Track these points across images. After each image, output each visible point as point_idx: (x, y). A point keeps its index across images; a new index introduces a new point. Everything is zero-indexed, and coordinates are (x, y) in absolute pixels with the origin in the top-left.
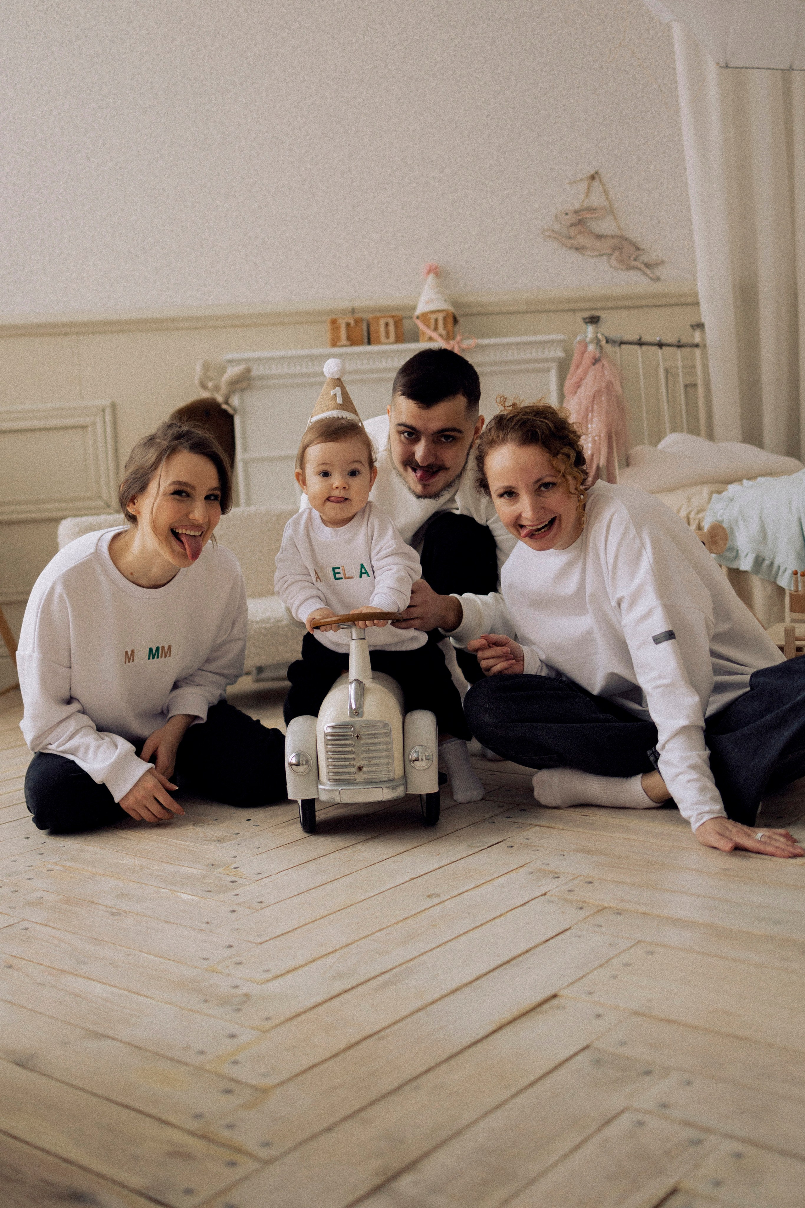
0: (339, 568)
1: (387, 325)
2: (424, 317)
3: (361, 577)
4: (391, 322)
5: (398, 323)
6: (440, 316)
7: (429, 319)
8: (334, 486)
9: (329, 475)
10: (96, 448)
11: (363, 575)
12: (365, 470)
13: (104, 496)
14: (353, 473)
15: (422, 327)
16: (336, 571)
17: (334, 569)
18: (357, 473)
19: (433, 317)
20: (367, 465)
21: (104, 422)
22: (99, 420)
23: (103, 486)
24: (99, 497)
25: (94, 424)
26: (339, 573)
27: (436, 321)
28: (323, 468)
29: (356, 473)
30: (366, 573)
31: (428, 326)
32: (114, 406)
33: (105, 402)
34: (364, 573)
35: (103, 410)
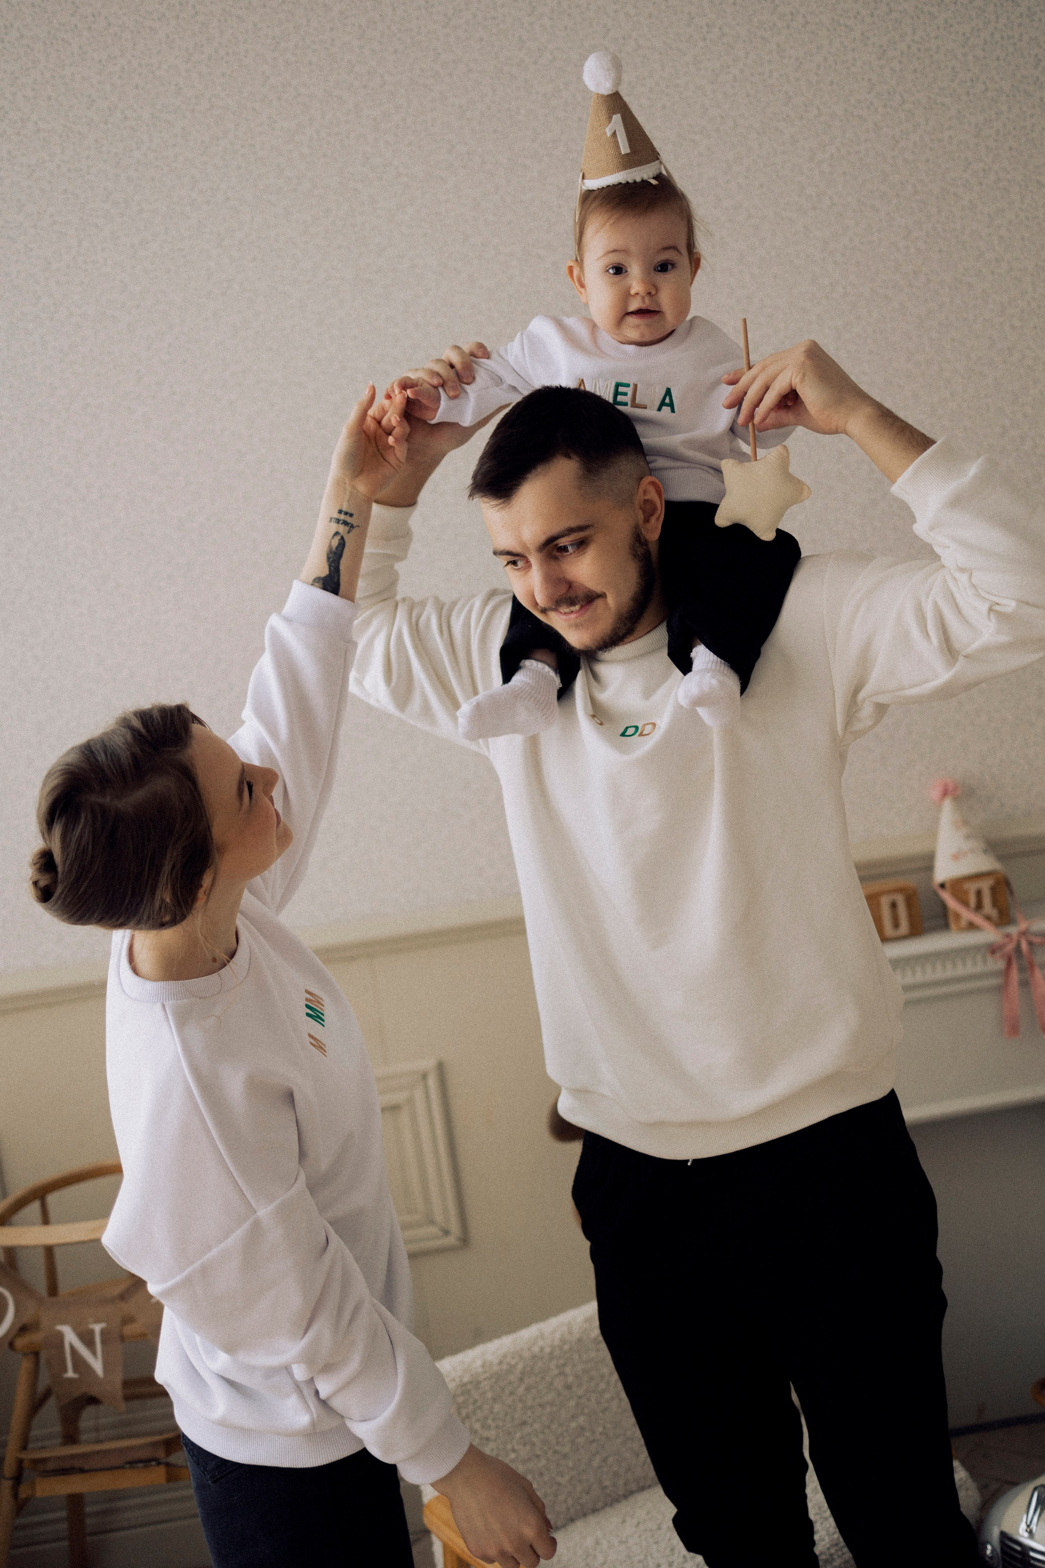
0: (628, 385)
1: (894, 905)
2: (957, 886)
3: (659, 409)
4: (900, 899)
5: (911, 898)
6: (985, 886)
7: (966, 893)
8: (633, 292)
9: (624, 271)
10: (417, 1137)
11: (664, 408)
12: (684, 261)
13: (439, 1217)
14: (664, 267)
15: (952, 904)
16: (621, 389)
17: (618, 385)
18: (670, 267)
19: (972, 887)
20: (684, 251)
21: (427, 1097)
22: (419, 1094)
23: (436, 1200)
24: (432, 1222)
25: (410, 1101)
26: (625, 394)
27: (979, 893)
28: (615, 258)
29: (668, 268)
30: (671, 405)
31: (965, 903)
32: (441, 1068)
33: (428, 1063)
34: (667, 405)
35: (424, 1077)
